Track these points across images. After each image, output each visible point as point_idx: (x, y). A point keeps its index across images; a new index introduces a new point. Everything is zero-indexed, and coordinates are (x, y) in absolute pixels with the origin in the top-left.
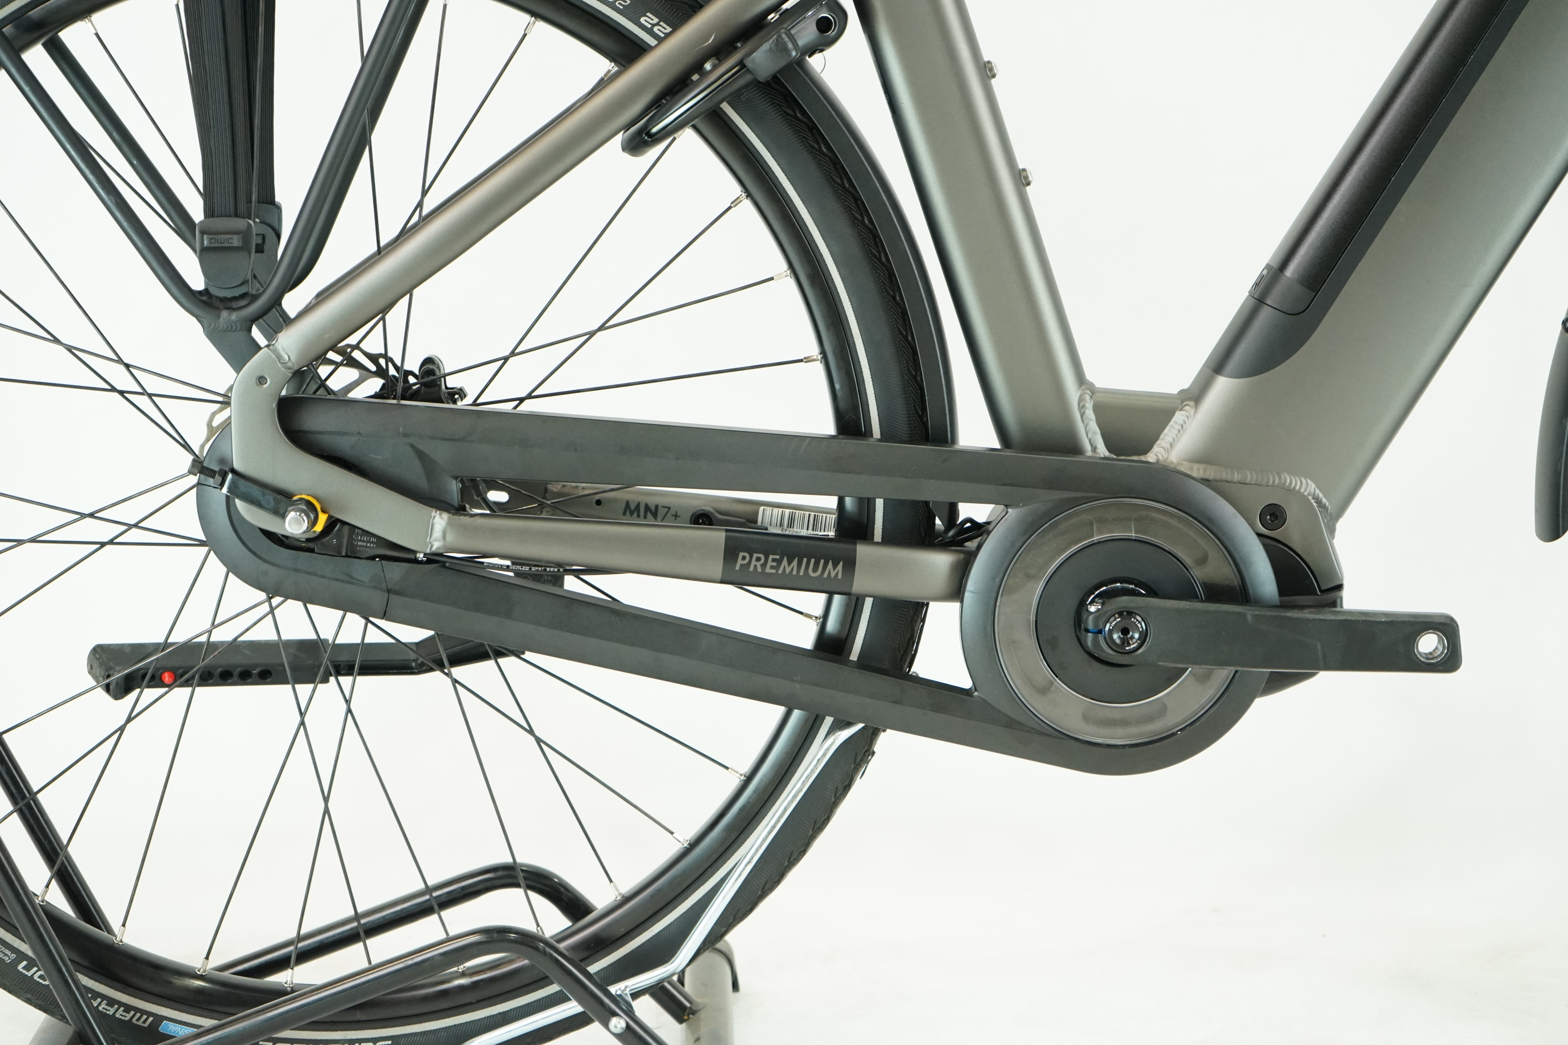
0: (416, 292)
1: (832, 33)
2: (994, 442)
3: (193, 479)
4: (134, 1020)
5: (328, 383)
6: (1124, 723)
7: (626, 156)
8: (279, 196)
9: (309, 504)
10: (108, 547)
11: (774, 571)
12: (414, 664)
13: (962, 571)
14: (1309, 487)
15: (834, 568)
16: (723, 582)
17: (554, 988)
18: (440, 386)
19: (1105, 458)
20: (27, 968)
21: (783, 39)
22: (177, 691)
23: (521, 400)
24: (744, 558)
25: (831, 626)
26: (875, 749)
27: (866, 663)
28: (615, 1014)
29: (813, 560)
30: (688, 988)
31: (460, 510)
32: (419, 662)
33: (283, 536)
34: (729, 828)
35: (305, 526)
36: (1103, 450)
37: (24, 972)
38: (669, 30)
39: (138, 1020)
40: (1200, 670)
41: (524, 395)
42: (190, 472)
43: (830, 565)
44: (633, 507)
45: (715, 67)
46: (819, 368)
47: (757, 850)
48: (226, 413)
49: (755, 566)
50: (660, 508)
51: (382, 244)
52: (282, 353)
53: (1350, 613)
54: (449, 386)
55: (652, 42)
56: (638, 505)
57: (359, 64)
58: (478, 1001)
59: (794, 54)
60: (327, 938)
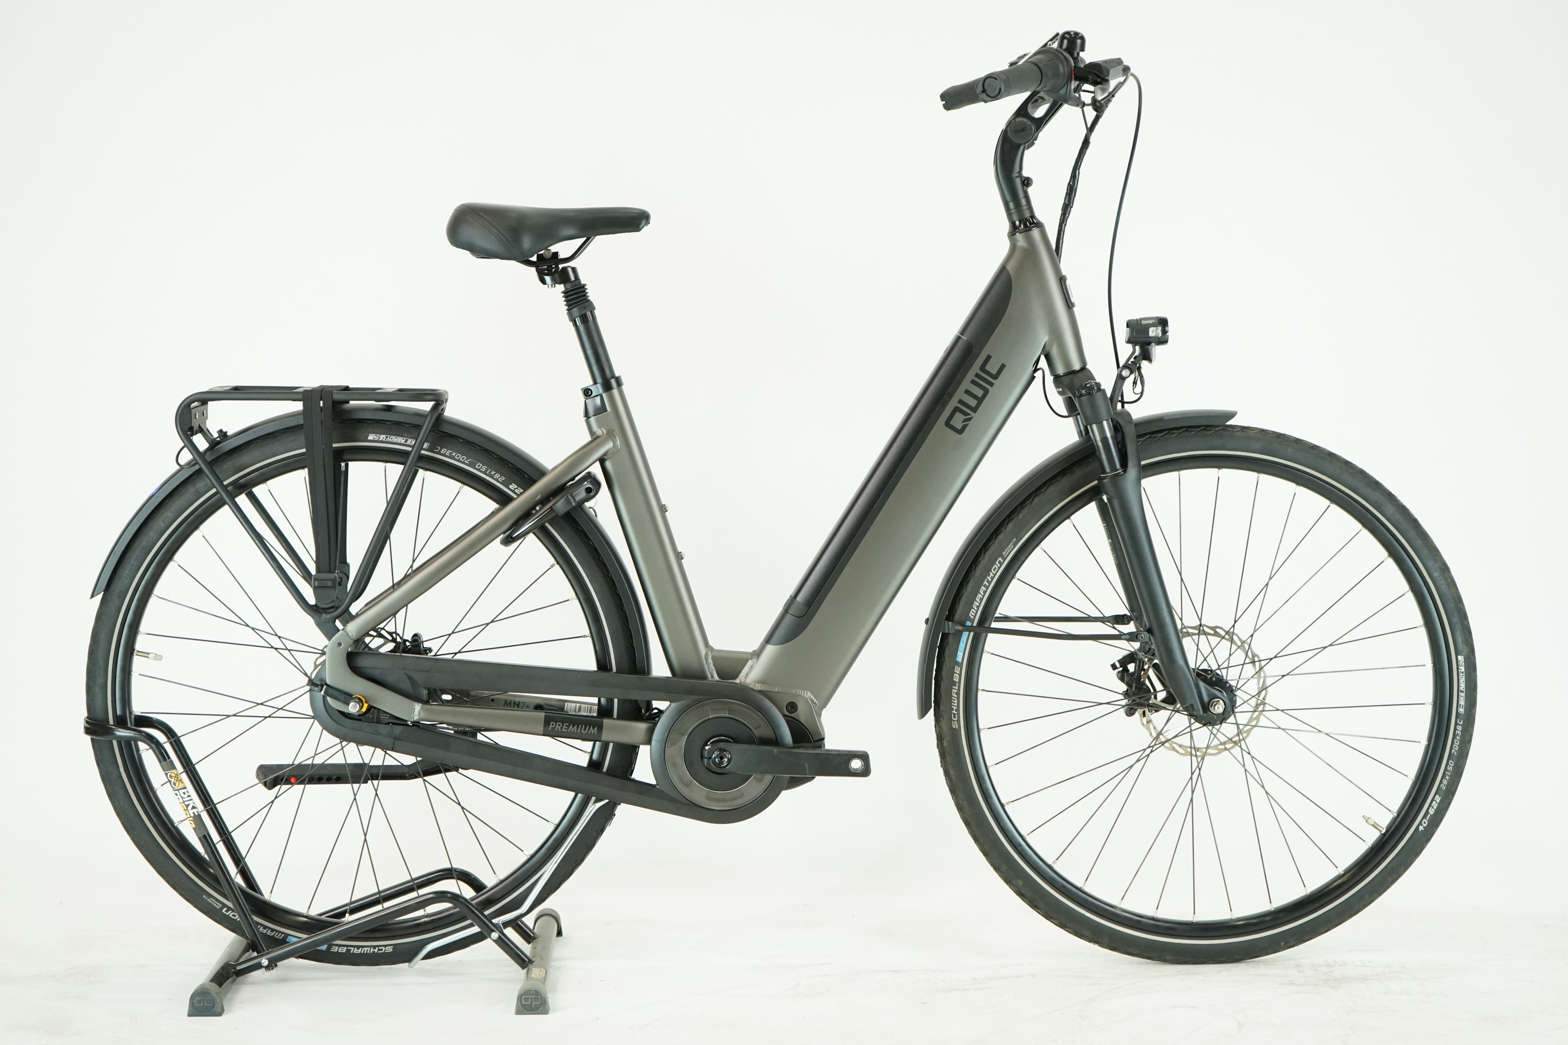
0: (409, 605)
1: (592, 494)
2: (669, 674)
3: (308, 688)
4: (275, 936)
5: (369, 645)
6: (724, 800)
7: (502, 547)
8: (349, 560)
9: (360, 699)
10: (268, 719)
11: (566, 731)
12: (407, 775)
13: (651, 731)
14: (809, 695)
15: (593, 729)
16: (543, 735)
17: (469, 922)
18: (420, 647)
19: (717, 681)
20: (227, 911)
21: (569, 498)
22: (296, 786)
23: (456, 654)
24: (553, 725)
25: (595, 756)
26: (615, 813)
27: (610, 773)
28: (494, 931)
29: (584, 726)
30: (535, 931)
31: (426, 702)
32: (410, 773)
33: (348, 713)
34: (549, 849)
35: (358, 709)
36: (716, 678)
37: (225, 913)
38: (522, 491)
39: (277, 936)
40: (759, 776)
41: (457, 652)
42: (307, 685)
43: (591, 728)
44: (508, 702)
45: (540, 509)
46: (589, 640)
47: (559, 857)
48: (324, 658)
49: (558, 728)
50: (520, 703)
51: (395, 582)
52: (349, 633)
53: (827, 750)
54: (425, 646)
55: (515, 496)
56: (511, 702)
57: (385, 505)
58: (433, 928)
59: (574, 504)
60: (365, 902)
